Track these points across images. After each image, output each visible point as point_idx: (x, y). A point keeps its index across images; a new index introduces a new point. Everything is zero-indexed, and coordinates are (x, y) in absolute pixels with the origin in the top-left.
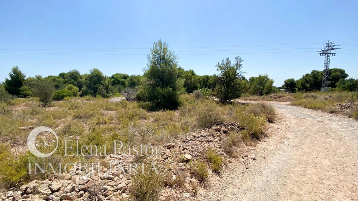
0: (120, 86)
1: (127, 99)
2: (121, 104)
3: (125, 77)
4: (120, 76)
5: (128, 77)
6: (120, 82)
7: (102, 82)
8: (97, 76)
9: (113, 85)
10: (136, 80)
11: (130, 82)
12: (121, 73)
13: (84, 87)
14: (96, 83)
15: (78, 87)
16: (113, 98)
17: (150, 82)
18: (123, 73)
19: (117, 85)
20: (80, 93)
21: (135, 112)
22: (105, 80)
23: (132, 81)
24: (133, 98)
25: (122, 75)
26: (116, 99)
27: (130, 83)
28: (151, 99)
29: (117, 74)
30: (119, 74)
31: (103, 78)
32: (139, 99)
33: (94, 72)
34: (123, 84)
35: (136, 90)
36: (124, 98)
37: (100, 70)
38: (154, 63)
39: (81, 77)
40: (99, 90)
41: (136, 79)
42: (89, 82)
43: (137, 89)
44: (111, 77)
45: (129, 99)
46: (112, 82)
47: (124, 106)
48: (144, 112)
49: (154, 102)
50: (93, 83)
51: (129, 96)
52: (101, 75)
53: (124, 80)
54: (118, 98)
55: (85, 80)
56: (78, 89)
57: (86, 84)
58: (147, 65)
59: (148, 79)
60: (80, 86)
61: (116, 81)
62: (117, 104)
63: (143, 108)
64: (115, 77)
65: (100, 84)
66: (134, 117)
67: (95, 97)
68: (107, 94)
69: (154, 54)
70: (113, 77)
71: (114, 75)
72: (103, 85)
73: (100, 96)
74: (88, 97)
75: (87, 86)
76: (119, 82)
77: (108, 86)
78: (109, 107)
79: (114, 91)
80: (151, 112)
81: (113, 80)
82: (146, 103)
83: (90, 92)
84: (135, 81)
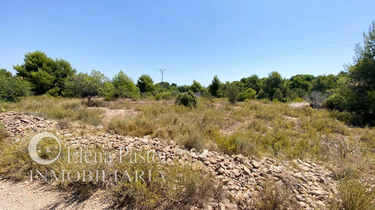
0: (300, 89)
1: (312, 106)
2: (303, 111)
3: (308, 78)
4: (302, 78)
5: (313, 78)
6: (301, 85)
7: (280, 85)
8: (275, 79)
9: (291, 88)
10: (326, 82)
11: (316, 84)
12: (303, 74)
13: (261, 90)
14: (273, 86)
15: (256, 90)
16: (293, 103)
17: (356, 83)
18: (306, 74)
19: (296, 88)
20: (257, 96)
21: (326, 122)
22: (283, 84)
23: (319, 83)
24: (321, 104)
25: (304, 76)
26: (297, 105)
27: (316, 86)
28: (352, 108)
29: (297, 76)
30: (300, 75)
31: (281, 81)
32: (330, 106)
33: (273, 75)
34: (305, 87)
35: (326, 94)
36: (308, 104)
37: (279, 73)
38: (368, 54)
39: (259, 81)
40: (276, 94)
41: (326, 80)
42: (266, 85)
43: (328, 93)
44: (289, 79)
45: (314, 105)
46: (291, 85)
47: (308, 113)
48: (341, 125)
49: (359, 113)
50: (271, 87)
51: (315, 102)
52: (280, 78)
53: (307, 82)
54: (300, 104)
55: (262, 84)
56: (255, 92)
57: (263, 87)
58: (353, 60)
59: (351, 79)
60: (257, 90)
61: (296, 84)
62: (298, 110)
63: (338, 120)
64: (295, 79)
65: (277, 88)
66: (324, 129)
67: (272, 100)
68: (284, 98)
69: (370, 41)
70: (292, 79)
71: (294, 77)
72: (281, 89)
73: (277, 100)
74: (264, 100)
75: (264, 90)
76: (299, 85)
77: (286, 89)
78: (288, 112)
79: (292, 96)
80: (354, 127)
81: (292, 82)
82: (343, 113)
83: (267, 95)
84: (323, 83)
